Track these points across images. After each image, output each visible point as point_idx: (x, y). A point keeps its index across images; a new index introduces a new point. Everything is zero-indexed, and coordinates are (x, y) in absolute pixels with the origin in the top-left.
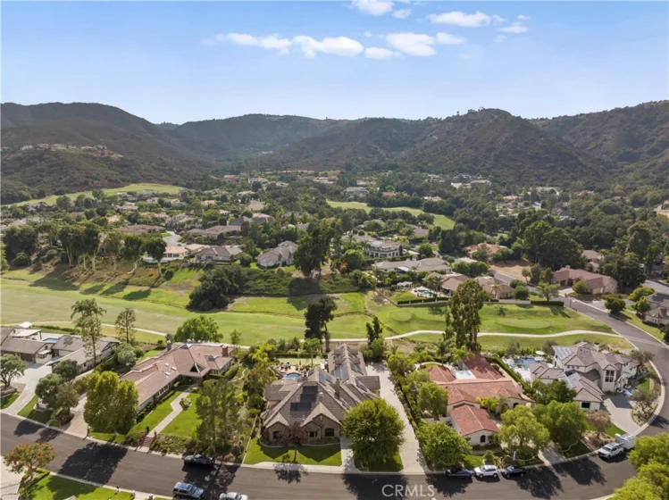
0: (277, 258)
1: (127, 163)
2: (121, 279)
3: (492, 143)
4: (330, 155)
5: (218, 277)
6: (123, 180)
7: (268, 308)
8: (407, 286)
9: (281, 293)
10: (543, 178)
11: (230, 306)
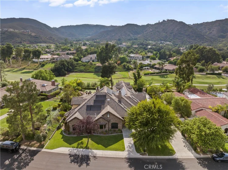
0: (90, 59)
1: (37, 36)
2: (23, 67)
3: (172, 31)
4: (112, 36)
5: (61, 62)
6: (35, 42)
7: (84, 76)
8: (148, 68)
9: (91, 71)
10: (191, 43)
11: (67, 76)
